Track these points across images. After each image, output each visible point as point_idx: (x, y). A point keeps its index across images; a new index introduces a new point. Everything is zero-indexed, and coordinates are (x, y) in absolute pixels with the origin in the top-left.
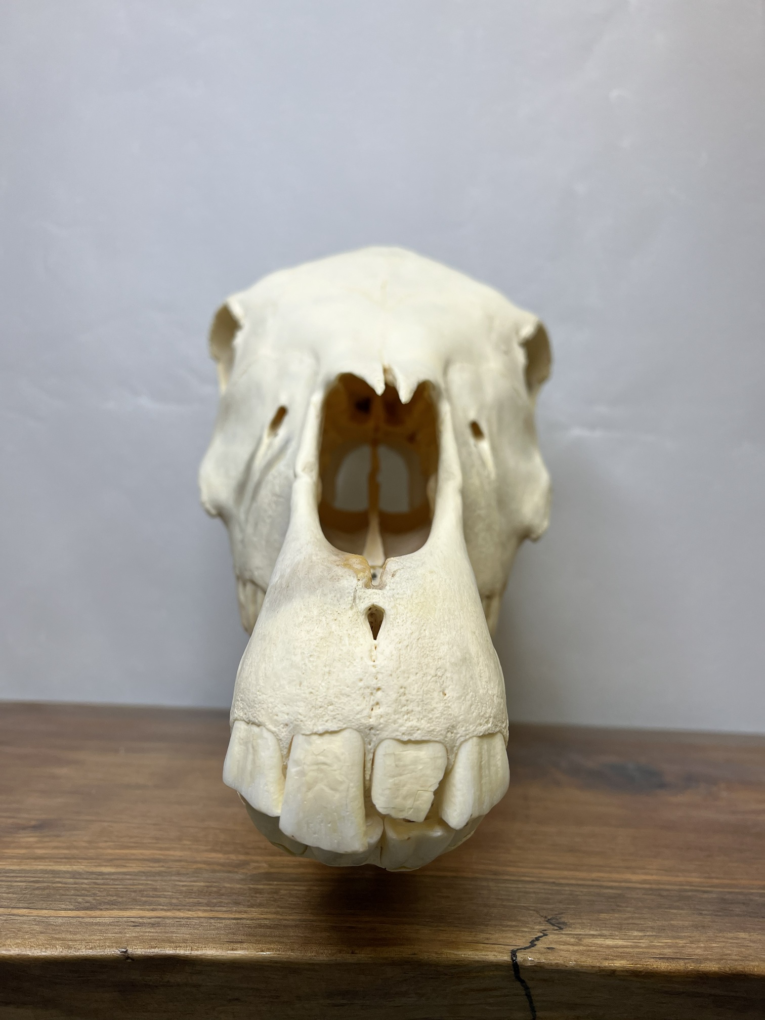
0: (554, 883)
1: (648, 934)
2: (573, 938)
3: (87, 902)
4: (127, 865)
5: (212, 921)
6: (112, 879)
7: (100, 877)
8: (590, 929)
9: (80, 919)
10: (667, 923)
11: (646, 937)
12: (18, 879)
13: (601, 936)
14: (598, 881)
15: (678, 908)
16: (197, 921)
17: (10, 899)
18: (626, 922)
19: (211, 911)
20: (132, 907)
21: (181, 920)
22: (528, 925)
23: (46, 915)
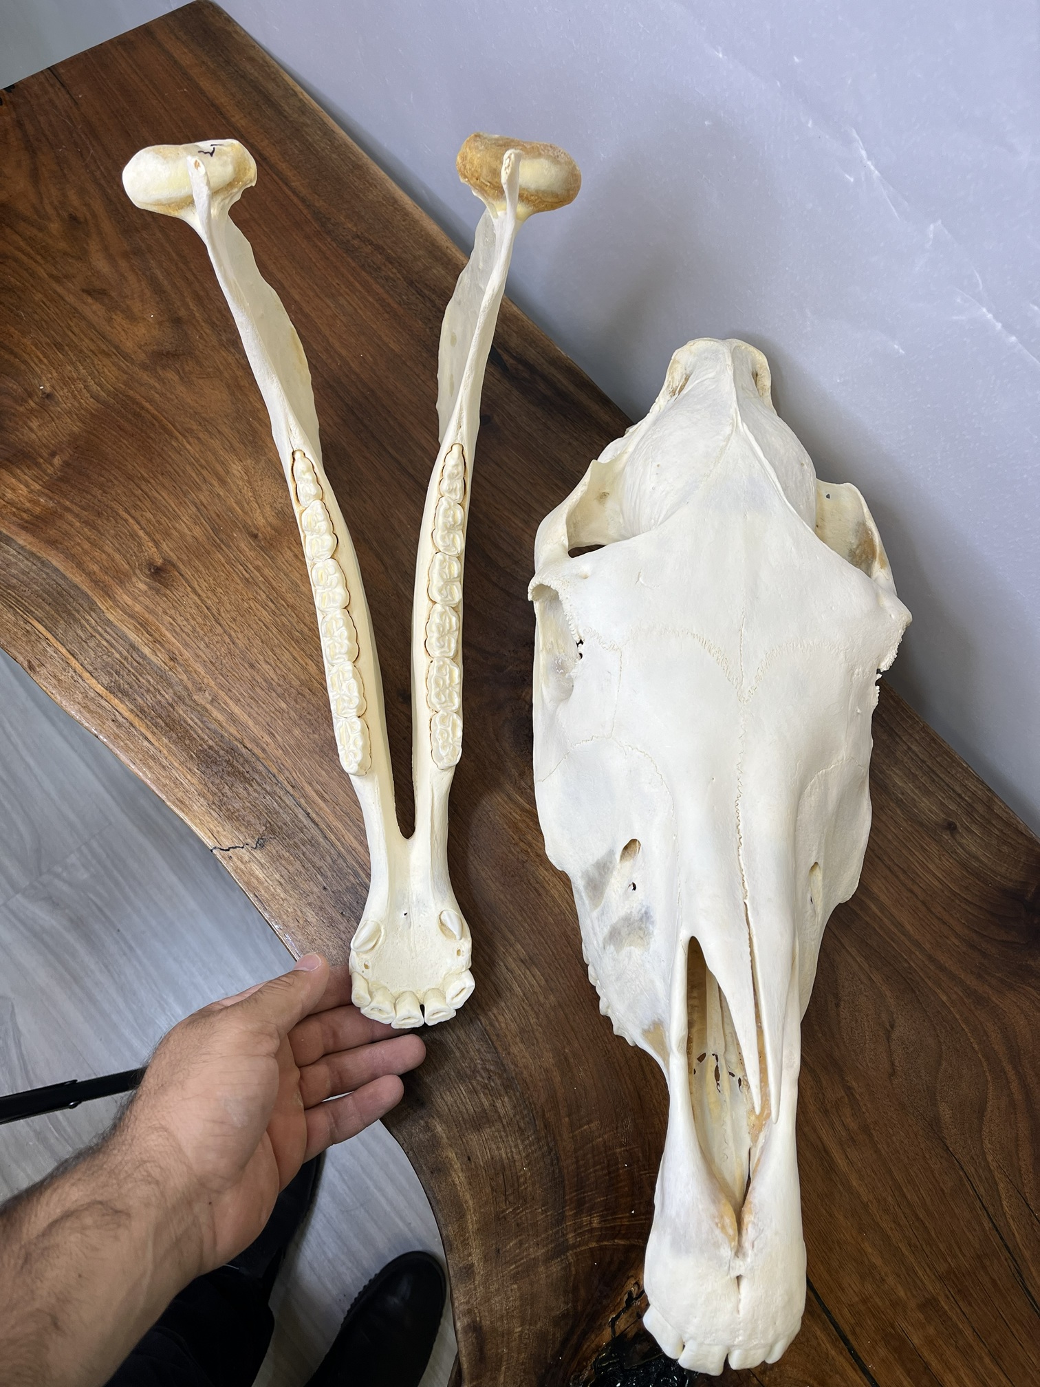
2: (249, 858)
3: (115, 683)
4: (158, 653)
6: (141, 665)
7: (138, 658)
12: (108, 637)
13: (262, 866)
17: (90, 658)
19: (149, 728)
20: (126, 701)
23: (91, 685)
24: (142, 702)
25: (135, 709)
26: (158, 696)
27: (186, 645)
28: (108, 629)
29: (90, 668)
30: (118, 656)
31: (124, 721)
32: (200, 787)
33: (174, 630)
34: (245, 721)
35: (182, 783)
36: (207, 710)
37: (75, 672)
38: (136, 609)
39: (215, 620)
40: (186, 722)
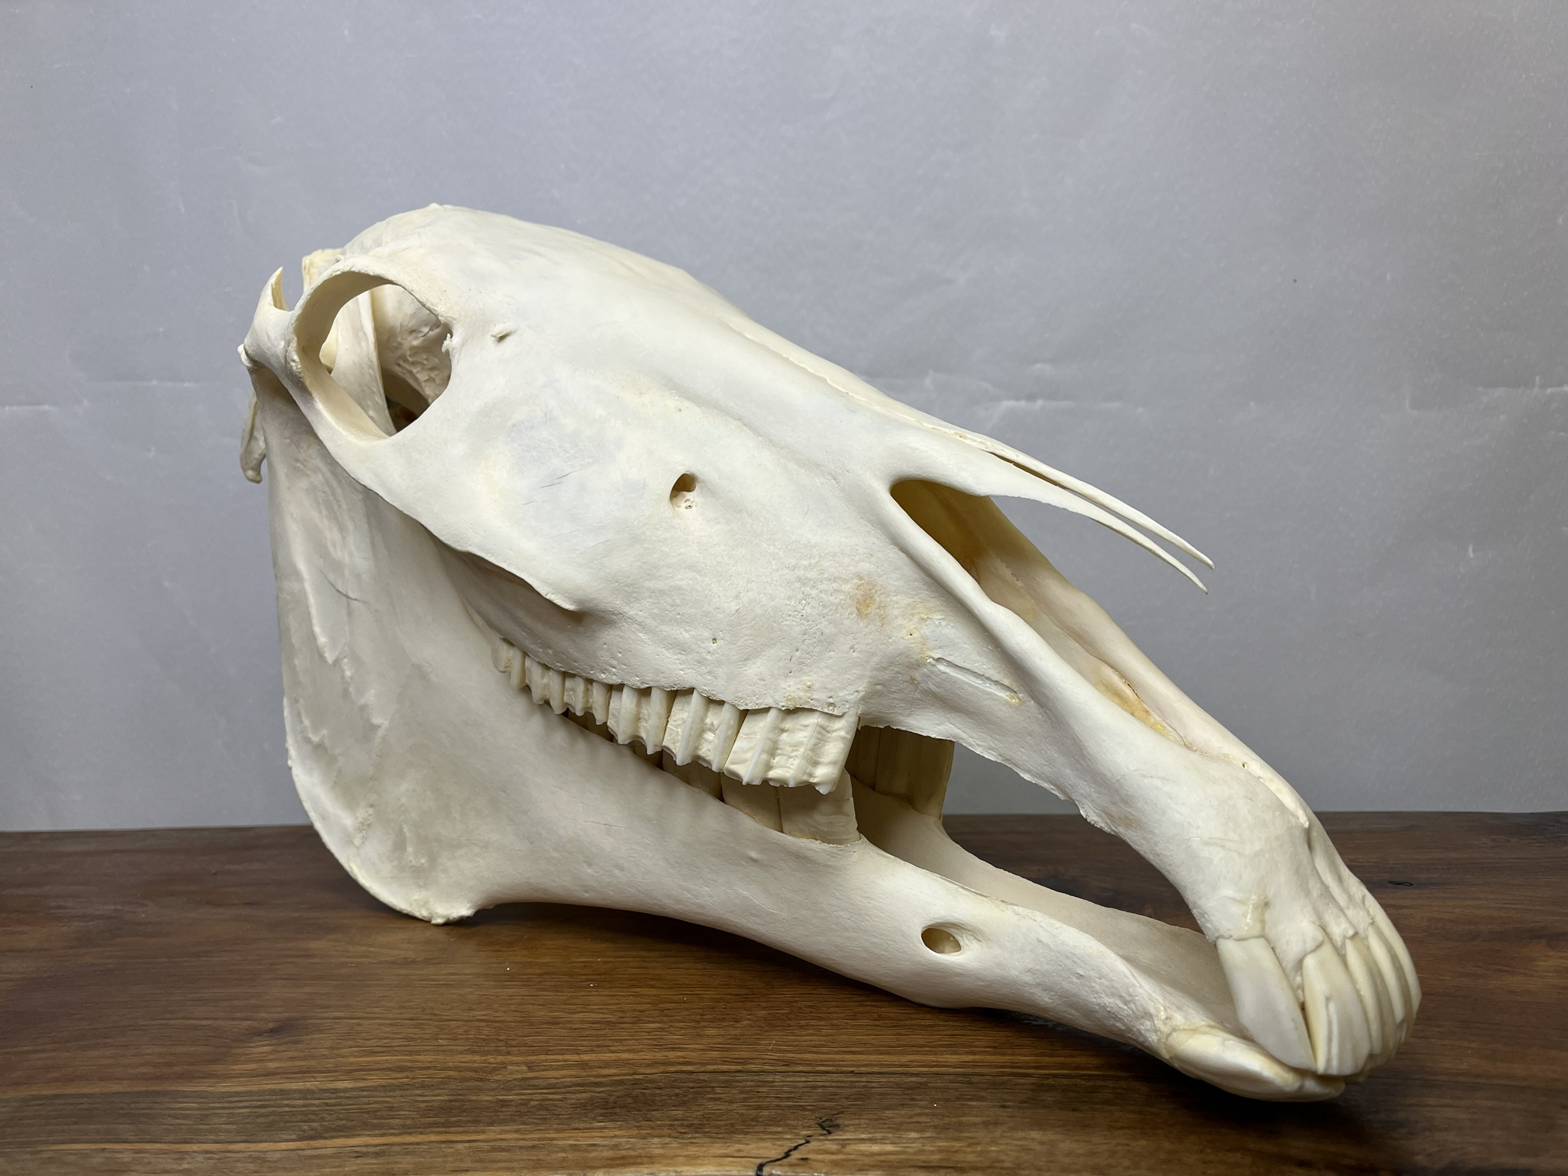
0: (852, 1072)
1: (927, 1135)
2: (838, 1144)
3: (312, 1130)
4: (368, 1077)
5: (443, 1145)
6: (347, 1098)
7: (334, 1096)
8: (862, 1133)
9: (300, 1152)
10: (955, 1120)
11: (921, 1140)
12: (242, 1104)
13: (872, 1140)
14: (906, 1066)
15: (982, 1099)
16: (426, 1147)
17: (228, 1131)
18: (910, 1120)
19: (446, 1132)
20: (360, 1133)
21: (410, 1146)
22: (794, 1131)
23: (265, 1150)
24: (398, 1120)
25: (392, 1131)
26: (423, 1105)
27: (411, 1053)
28: (236, 1099)
29: (238, 1138)
30: (287, 1109)
31: (380, 1148)
32: (635, 1132)
33: (374, 1052)
34: (616, 1058)
35: (595, 1145)
36: (537, 1078)
37: (207, 1152)
38: (272, 1067)
39: (437, 1021)
40: (512, 1101)
